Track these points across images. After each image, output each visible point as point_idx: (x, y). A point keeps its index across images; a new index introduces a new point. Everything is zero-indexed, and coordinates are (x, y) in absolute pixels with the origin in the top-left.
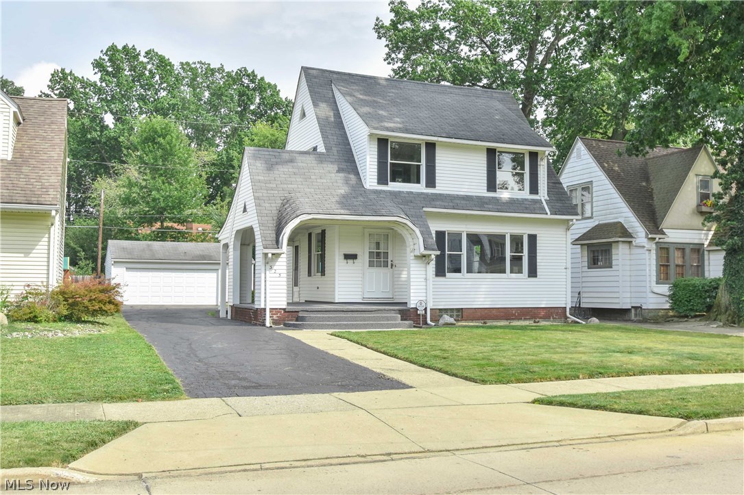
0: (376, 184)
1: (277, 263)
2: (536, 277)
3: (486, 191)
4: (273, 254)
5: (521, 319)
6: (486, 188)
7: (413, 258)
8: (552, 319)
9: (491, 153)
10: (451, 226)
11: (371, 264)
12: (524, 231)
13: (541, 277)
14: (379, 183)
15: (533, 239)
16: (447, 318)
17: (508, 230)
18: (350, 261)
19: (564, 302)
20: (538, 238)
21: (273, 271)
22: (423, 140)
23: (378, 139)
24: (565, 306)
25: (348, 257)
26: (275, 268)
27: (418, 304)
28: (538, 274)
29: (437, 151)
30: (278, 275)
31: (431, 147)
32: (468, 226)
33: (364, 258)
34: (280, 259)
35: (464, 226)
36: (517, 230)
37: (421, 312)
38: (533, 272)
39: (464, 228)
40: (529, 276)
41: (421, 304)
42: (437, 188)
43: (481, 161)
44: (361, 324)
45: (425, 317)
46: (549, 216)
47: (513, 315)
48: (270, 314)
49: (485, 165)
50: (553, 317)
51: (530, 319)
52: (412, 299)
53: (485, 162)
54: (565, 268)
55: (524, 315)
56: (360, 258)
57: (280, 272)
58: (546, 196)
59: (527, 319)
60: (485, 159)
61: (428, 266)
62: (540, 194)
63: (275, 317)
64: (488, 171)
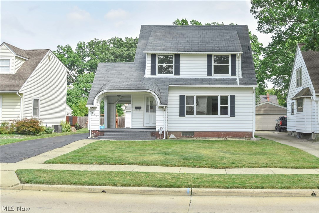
0: (150, 75)
1: (95, 111)
3: (206, 75)
4: (90, 107)
6: (206, 74)
7: (158, 108)
8: (244, 138)
9: (209, 57)
11: (147, 111)
12: (228, 94)
13: (237, 116)
14: (151, 75)
15: (233, 98)
16: (172, 136)
17: (219, 94)
18: (138, 110)
19: (251, 129)
20: (236, 97)
21: (93, 115)
22: (173, 53)
23: (151, 55)
24: (252, 131)
25: (137, 108)
26: (94, 113)
27: (160, 129)
29: (180, 58)
31: (177, 56)
32: (197, 93)
33: (144, 108)
34: (96, 110)
35: (195, 93)
36: (224, 93)
37: (161, 133)
38: (233, 114)
39: (195, 94)
40: (230, 116)
41: (161, 129)
42: (180, 75)
44: (126, 138)
45: (163, 135)
46: (238, 86)
47: (222, 135)
48: (92, 133)
49: (207, 63)
50: (245, 136)
51: (231, 137)
52: (156, 127)
53: (207, 61)
54: (252, 112)
55: (228, 135)
56: (142, 108)
57: (97, 115)
58: (241, 76)
59: (230, 137)
60: (206, 60)
61: (165, 112)
62: (237, 75)
63: (95, 134)
64: (208, 66)
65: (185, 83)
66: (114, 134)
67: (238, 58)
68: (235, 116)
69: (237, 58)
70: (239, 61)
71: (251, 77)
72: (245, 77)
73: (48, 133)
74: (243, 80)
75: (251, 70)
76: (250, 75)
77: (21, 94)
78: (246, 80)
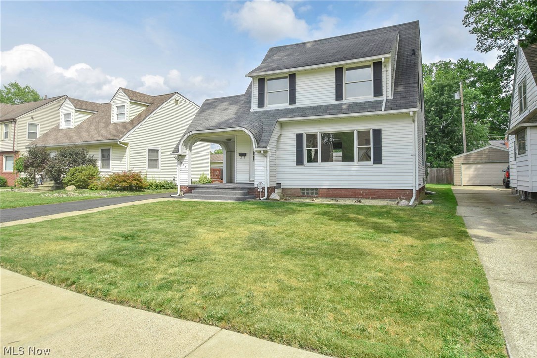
0: (257, 108)
1: (184, 161)
2: (381, 164)
3: (335, 100)
5: (369, 198)
6: (335, 98)
7: (257, 153)
8: (399, 199)
9: (339, 70)
10: (308, 129)
12: (370, 126)
13: (386, 163)
15: (378, 133)
16: (273, 195)
17: (355, 128)
18: (243, 157)
19: (411, 185)
20: (382, 132)
21: (182, 165)
23: (259, 79)
24: (412, 188)
25: (242, 155)
26: (183, 163)
27: (259, 185)
28: (383, 161)
29: (297, 79)
30: (184, 167)
31: (292, 77)
32: (321, 128)
33: (250, 155)
34: (185, 158)
35: (317, 128)
36: (364, 127)
37: (260, 190)
38: (378, 160)
39: (319, 130)
40: (374, 164)
41: (261, 184)
42: (297, 104)
43: (331, 78)
46: (383, 112)
47: (361, 194)
48: (180, 189)
49: (334, 81)
50: (400, 197)
51: (377, 198)
52: (255, 181)
53: (334, 79)
54: (412, 156)
55: (371, 195)
56: (248, 155)
57: (185, 165)
58: (390, 96)
59: (374, 198)
60: (334, 76)
61: (265, 159)
62: (383, 95)
63: (184, 190)
64: (336, 85)
65: (301, 114)
66: (202, 191)
67: (385, 66)
68: (381, 163)
69: (383, 67)
70: (386, 71)
71: (408, 95)
72: (398, 97)
73: (168, 189)
74: (393, 102)
75: (411, 85)
76: (408, 93)
77: (126, 144)
78: (398, 101)
